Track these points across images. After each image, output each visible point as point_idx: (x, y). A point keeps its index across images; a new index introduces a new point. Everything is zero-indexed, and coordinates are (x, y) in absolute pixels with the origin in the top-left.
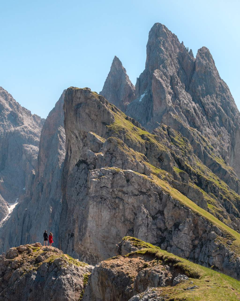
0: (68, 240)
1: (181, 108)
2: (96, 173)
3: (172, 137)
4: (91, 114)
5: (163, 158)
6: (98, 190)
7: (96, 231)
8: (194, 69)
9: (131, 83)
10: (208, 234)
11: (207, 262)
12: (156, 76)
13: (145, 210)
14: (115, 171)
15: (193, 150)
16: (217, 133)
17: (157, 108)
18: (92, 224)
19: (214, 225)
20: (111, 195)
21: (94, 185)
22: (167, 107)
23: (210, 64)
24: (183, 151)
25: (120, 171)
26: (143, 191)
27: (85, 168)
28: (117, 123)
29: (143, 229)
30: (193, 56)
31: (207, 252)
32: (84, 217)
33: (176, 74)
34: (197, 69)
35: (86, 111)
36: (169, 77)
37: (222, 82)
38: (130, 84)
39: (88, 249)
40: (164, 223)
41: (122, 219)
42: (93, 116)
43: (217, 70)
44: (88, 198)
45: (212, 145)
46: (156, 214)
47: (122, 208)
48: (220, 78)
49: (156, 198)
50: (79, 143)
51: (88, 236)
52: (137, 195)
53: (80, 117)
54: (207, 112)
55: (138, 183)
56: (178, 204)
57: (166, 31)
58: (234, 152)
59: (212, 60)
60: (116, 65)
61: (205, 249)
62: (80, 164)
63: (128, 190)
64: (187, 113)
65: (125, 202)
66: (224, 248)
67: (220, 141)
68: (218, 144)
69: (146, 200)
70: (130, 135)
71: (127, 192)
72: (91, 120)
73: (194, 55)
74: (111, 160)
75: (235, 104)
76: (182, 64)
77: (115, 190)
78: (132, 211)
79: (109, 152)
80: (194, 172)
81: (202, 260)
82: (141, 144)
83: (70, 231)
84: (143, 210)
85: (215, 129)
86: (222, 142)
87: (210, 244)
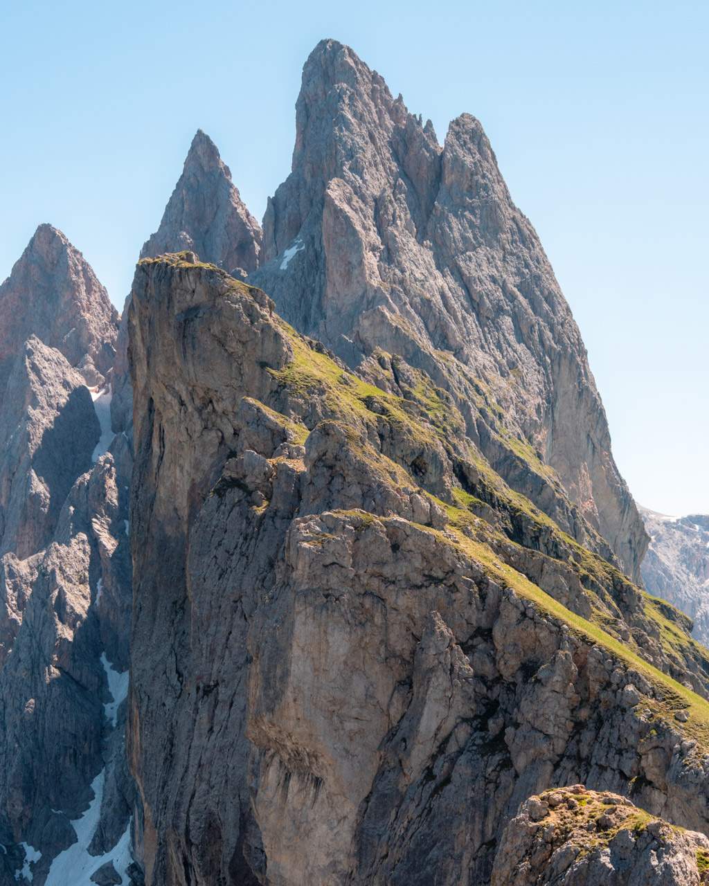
0: (196, 704)
1: (407, 292)
2: (309, 527)
3: (407, 388)
4: (228, 339)
5: (425, 464)
6: (319, 573)
7: (313, 686)
8: (439, 176)
9: (246, 210)
10: (615, 692)
11: (615, 766)
12: (333, 197)
13: (444, 628)
14: (361, 520)
15: (465, 424)
16: (508, 365)
17: (338, 293)
18: (302, 668)
19: (631, 669)
20: (352, 586)
21: (307, 558)
22: (366, 291)
23: (485, 164)
24: (438, 427)
25: (375, 520)
26: (435, 575)
27: (239, 501)
28: (300, 366)
29: (440, 680)
30: (435, 140)
31: (614, 741)
32: (277, 648)
33: (389, 192)
34: (449, 178)
35: (212, 331)
36: (369, 199)
37: (517, 216)
38: (244, 212)
39: (290, 735)
40: (494, 661)
41: (381, 652)
42: (234, 344)
43: (503, 182)
44: (291, 595)
45: (499, 402)
46: (472, 638)
47: (380, 622)
48: (511, 205)
49: (470, 594)
50: (190, 420)
51: (291, 700)
52: (419, 587)
53: (196, 346)
54: (478, 304)
55: (422, 554)
56: (531, 611)
57: (353, 64)
58: (554, 421)
59: (489, 152)
60: (202, 156)
61: (610, 733)
62: (226, 490)
63: (397, 574)
64: (425, 308)
65: (388, 607)
66: (668, 730)
67: (515, 388)
68: (511, 398)
69: (443, 600)
70: (337, 398)
71: (394, 579)
72: (226, 354)
73: (437, 137)
74: (330, 483)
75: (555, 281)
76: (404, 162)
77: (361, 572)
78: (408, 629)
79: (323, 461)
80: (502, 501)
81: (603, 762)
82: (367, 423)
83: (199, 678)
84: (439, 628)
85: (502, 352)
86: (522, 391)
87: (623, 720)
